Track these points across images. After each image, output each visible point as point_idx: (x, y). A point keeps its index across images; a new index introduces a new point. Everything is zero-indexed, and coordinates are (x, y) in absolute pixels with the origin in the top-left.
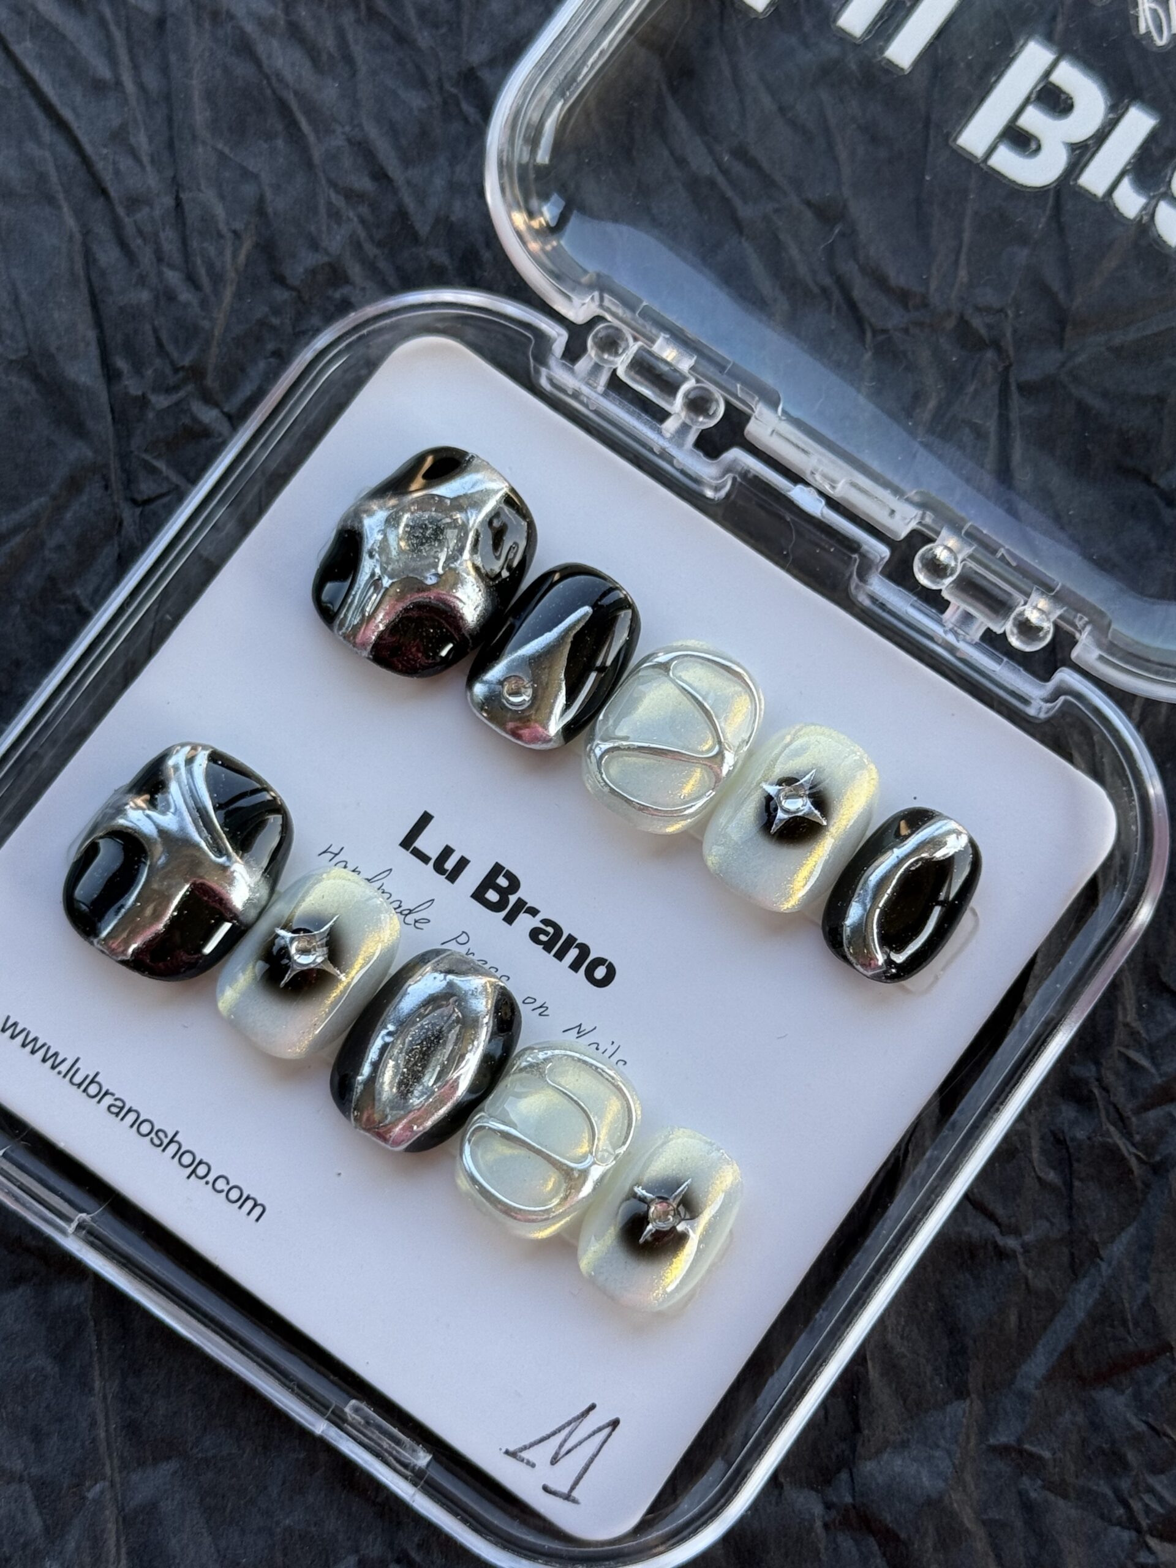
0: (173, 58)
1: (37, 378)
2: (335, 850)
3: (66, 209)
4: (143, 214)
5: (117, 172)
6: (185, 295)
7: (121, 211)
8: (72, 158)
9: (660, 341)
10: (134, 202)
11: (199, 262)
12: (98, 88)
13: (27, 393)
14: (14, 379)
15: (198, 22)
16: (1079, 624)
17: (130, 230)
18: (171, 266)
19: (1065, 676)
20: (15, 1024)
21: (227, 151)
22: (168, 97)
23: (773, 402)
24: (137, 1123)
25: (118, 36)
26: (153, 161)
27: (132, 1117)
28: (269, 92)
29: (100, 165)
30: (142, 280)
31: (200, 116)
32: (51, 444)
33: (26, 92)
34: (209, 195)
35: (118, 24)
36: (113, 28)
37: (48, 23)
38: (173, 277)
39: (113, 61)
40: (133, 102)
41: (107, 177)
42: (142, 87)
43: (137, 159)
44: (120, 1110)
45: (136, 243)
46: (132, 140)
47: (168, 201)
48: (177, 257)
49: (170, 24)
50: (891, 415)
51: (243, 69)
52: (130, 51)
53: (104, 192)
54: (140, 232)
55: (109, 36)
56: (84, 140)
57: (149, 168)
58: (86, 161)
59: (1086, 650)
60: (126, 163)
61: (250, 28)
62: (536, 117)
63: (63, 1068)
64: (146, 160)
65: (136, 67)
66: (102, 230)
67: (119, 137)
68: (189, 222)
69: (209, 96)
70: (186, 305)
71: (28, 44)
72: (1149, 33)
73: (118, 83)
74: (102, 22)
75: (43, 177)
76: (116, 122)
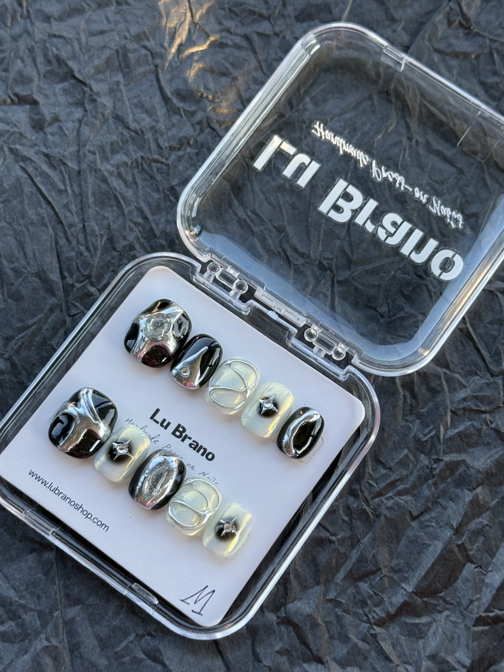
0: (83, 183)
1: (40, 278)
2: (130, 420)
3: (50, 228)
4: (73, 229)
5: (65, 217)
6: (86, 254)
7: (66, 228)
8: (52, 213)
9: (229, 268)
10: (71, 226)
11: (90, 243)
12: (60, 192)
13: (37, 282)
14: (33, 278)
15: (90, 172)
16: (354, 352)
17: (69, 234)
18: (82, 245)
19: (349, 368)
20: (33, 472)
21: (99, 210)
22: (81, 194)
23: (262, 286)
24: (70, 502)
25: (66, 176)
26: (76, 213)
27: (68, 500)
28: (111, 193)
29: (60, 215)
30: (73, 249)
31: (91, 200)
32: (45, 298)
33: (38, 192)
34: (93, 224)
35: (66, 172)
36: (64, 173)
37: (45, 172)
38: (82, 248)
39: (65, 184)
40: (70, 196)
41: (62, 218)
42: (73, 191)
43: (72, 213)
44: (65, 498)
45: (71, 238)
46: (70, 207)
47: (81, 225)
48: (83, 242)
49: (82, 173)
50: (299, 290)
51: (104, 186)
52: (70, 181)
53: (61, 223)
54: (72, 235)
55: (63, 176)
56: (55, 207)
57: (75, 215)
58: (56, 214)
59: (356, 360)
60: (68, 214)
61: (106, 174)
62: (192, 202)
63: (48, 485)
64: (74, 213)
65: (71, 185)
66: (61, 234)
67: (66, 206)
68: (87, 231)
69: (94, 194)
70: (86, 257)
71: (39, 178)
72: (375, 177)
73: (66, 190)
74: (61, 172)
75: (43, 218)
76: (65, 202)
